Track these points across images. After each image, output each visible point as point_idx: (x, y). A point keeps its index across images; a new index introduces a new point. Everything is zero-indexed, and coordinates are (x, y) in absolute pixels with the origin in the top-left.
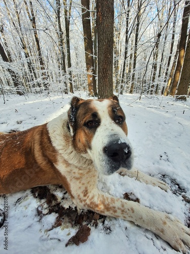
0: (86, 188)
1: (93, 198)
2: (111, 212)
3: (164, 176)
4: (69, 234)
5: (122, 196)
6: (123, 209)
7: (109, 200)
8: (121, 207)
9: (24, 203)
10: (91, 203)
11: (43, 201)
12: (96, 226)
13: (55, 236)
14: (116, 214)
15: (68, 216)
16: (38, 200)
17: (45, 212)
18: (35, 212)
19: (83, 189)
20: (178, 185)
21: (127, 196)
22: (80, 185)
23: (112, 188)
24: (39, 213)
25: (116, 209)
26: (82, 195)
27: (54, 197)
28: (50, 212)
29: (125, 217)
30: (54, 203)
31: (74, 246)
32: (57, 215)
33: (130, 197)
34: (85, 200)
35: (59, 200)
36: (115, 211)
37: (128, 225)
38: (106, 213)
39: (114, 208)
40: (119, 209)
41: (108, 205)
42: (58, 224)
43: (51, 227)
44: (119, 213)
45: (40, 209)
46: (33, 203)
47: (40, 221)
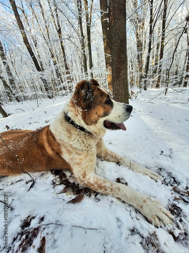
0: (85, 171)
1: (89, 179)
2: (103, 190)
3: (160, 169)
4: (71, 198)
5: (115, 180)
6: (111, 188)
7: (102, 181)
8: (110, 186)
9: (45, 176)
10: (88, 183)
11: (57, 176)
12: (90, 196)
13: (62, 198)
14: (107, 192)
15: (72, 188)
16: (54, 175)
17: (57, 183)
18: (51, 182)
19: (82, 172)
20: (174, 178)
21: (118, 180)
22: (80, 169)
23: (108, 173)
24: (54, 183)
25: (107, 188)
26: (82, 177)
27: (65, 175)
28: (61, 184)
29: (113, 194)
30: (64, 179)
31: (72, 204)
32: (65, 186)
33: (121, 181)
34: (84, 181)
35: (68, 177)
36: (106, 190)
37: (114, 200)
38: (99, 191)
39: (105, 187)
40: (108, 188)
41: (101, 184)
42: (65, 191)
43: (60, 192)
44: (109, 191)
45: (54, 181)
46: (51, 177)
47: (53, 188)
